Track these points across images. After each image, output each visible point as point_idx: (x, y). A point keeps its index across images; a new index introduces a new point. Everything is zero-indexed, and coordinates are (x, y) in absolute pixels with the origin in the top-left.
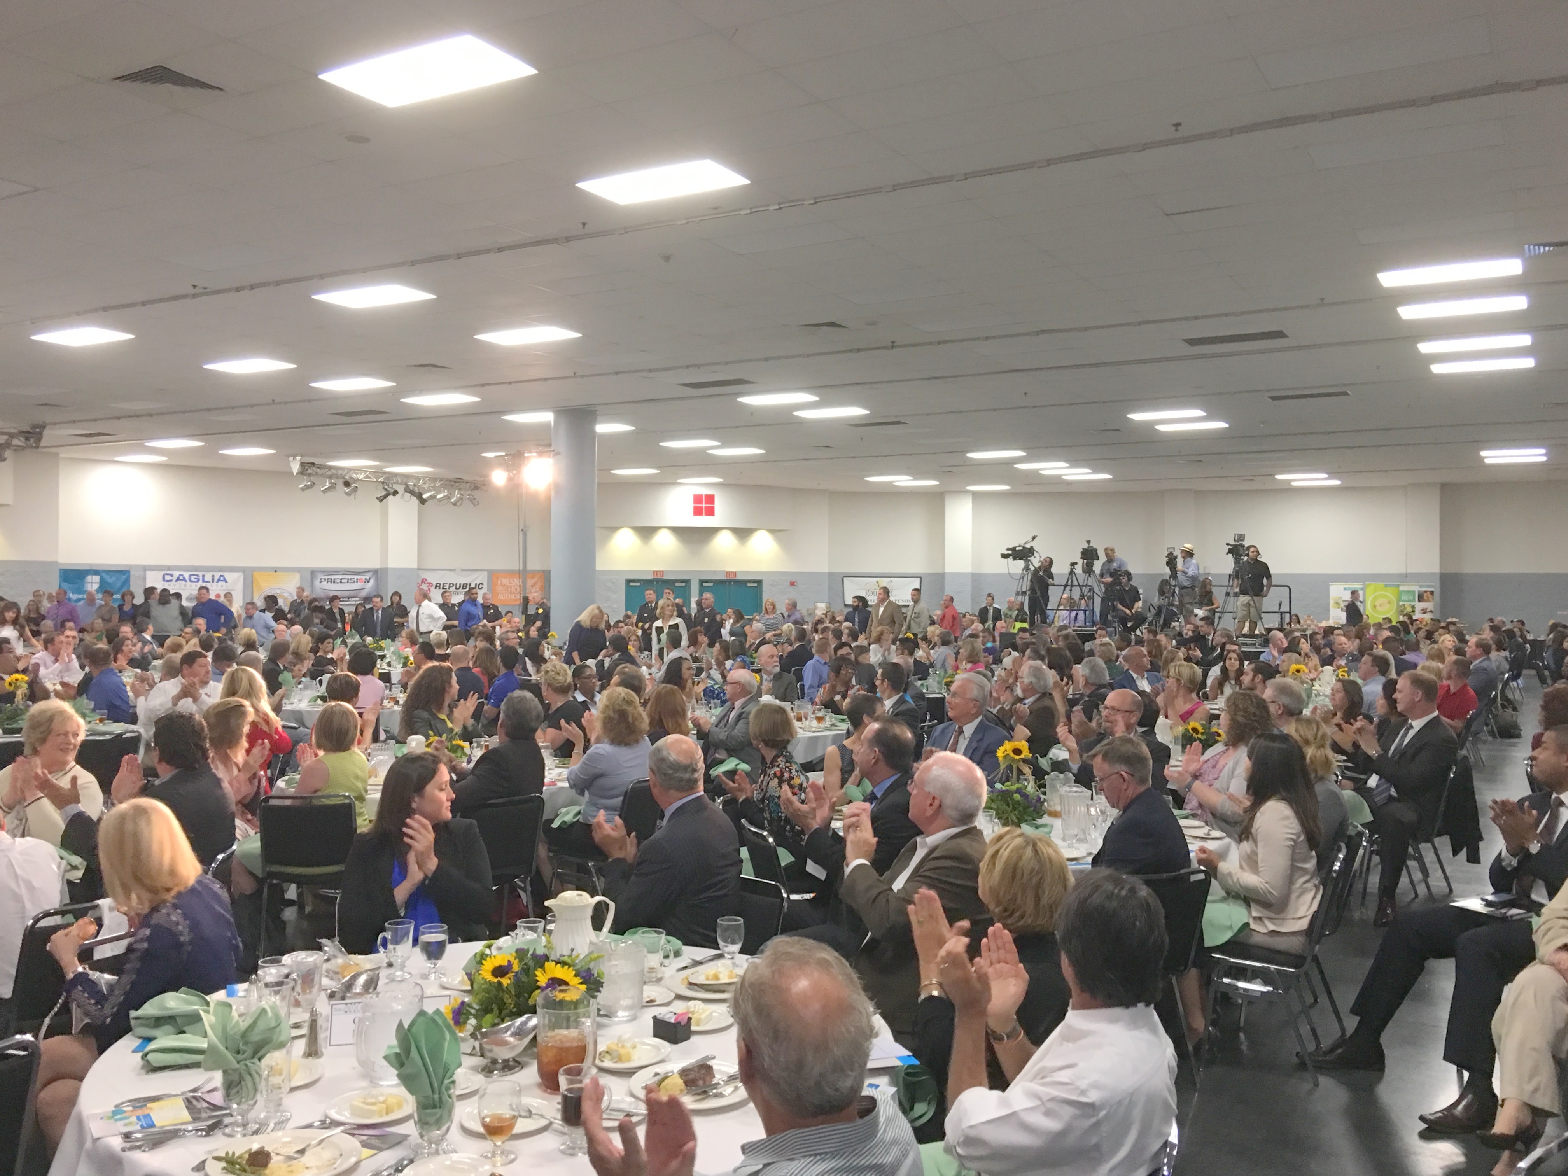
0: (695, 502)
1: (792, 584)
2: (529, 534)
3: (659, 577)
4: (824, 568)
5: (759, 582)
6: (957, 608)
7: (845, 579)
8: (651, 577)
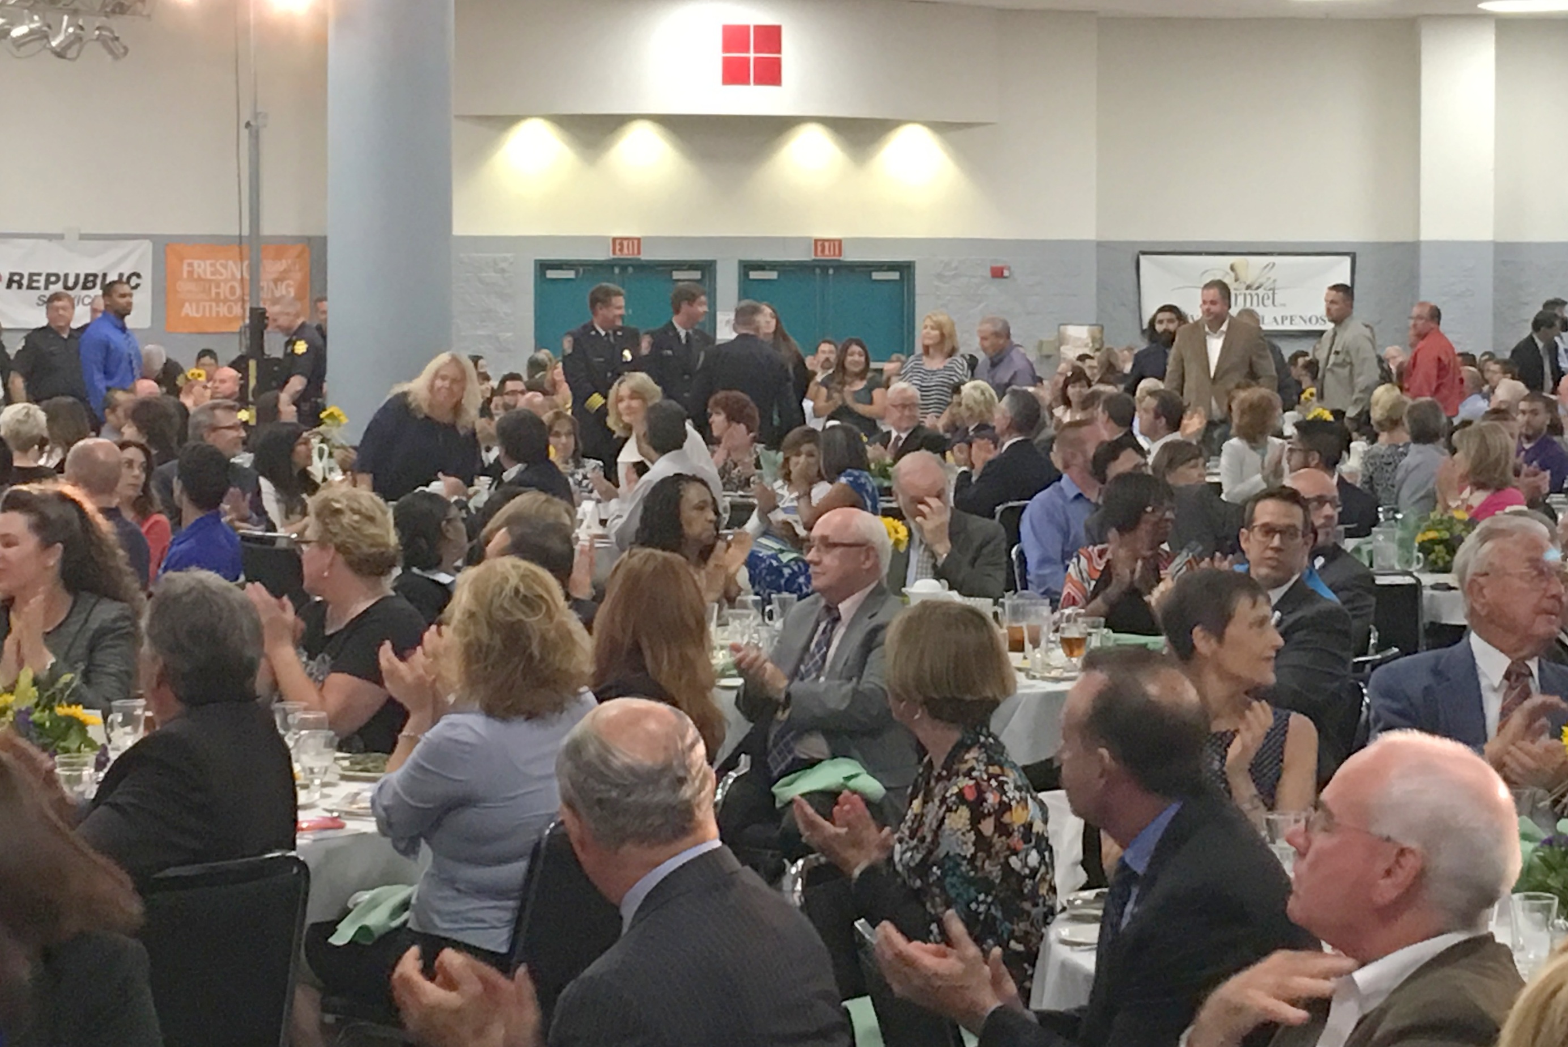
0: (727, 47)
1: (998, 273)
2: (265, 135)
3: (627, 254)
4: (1087, 231)
5: (906, 269)
6: (1451, 337)
7: (1143, 259)
8: (603, 254)
